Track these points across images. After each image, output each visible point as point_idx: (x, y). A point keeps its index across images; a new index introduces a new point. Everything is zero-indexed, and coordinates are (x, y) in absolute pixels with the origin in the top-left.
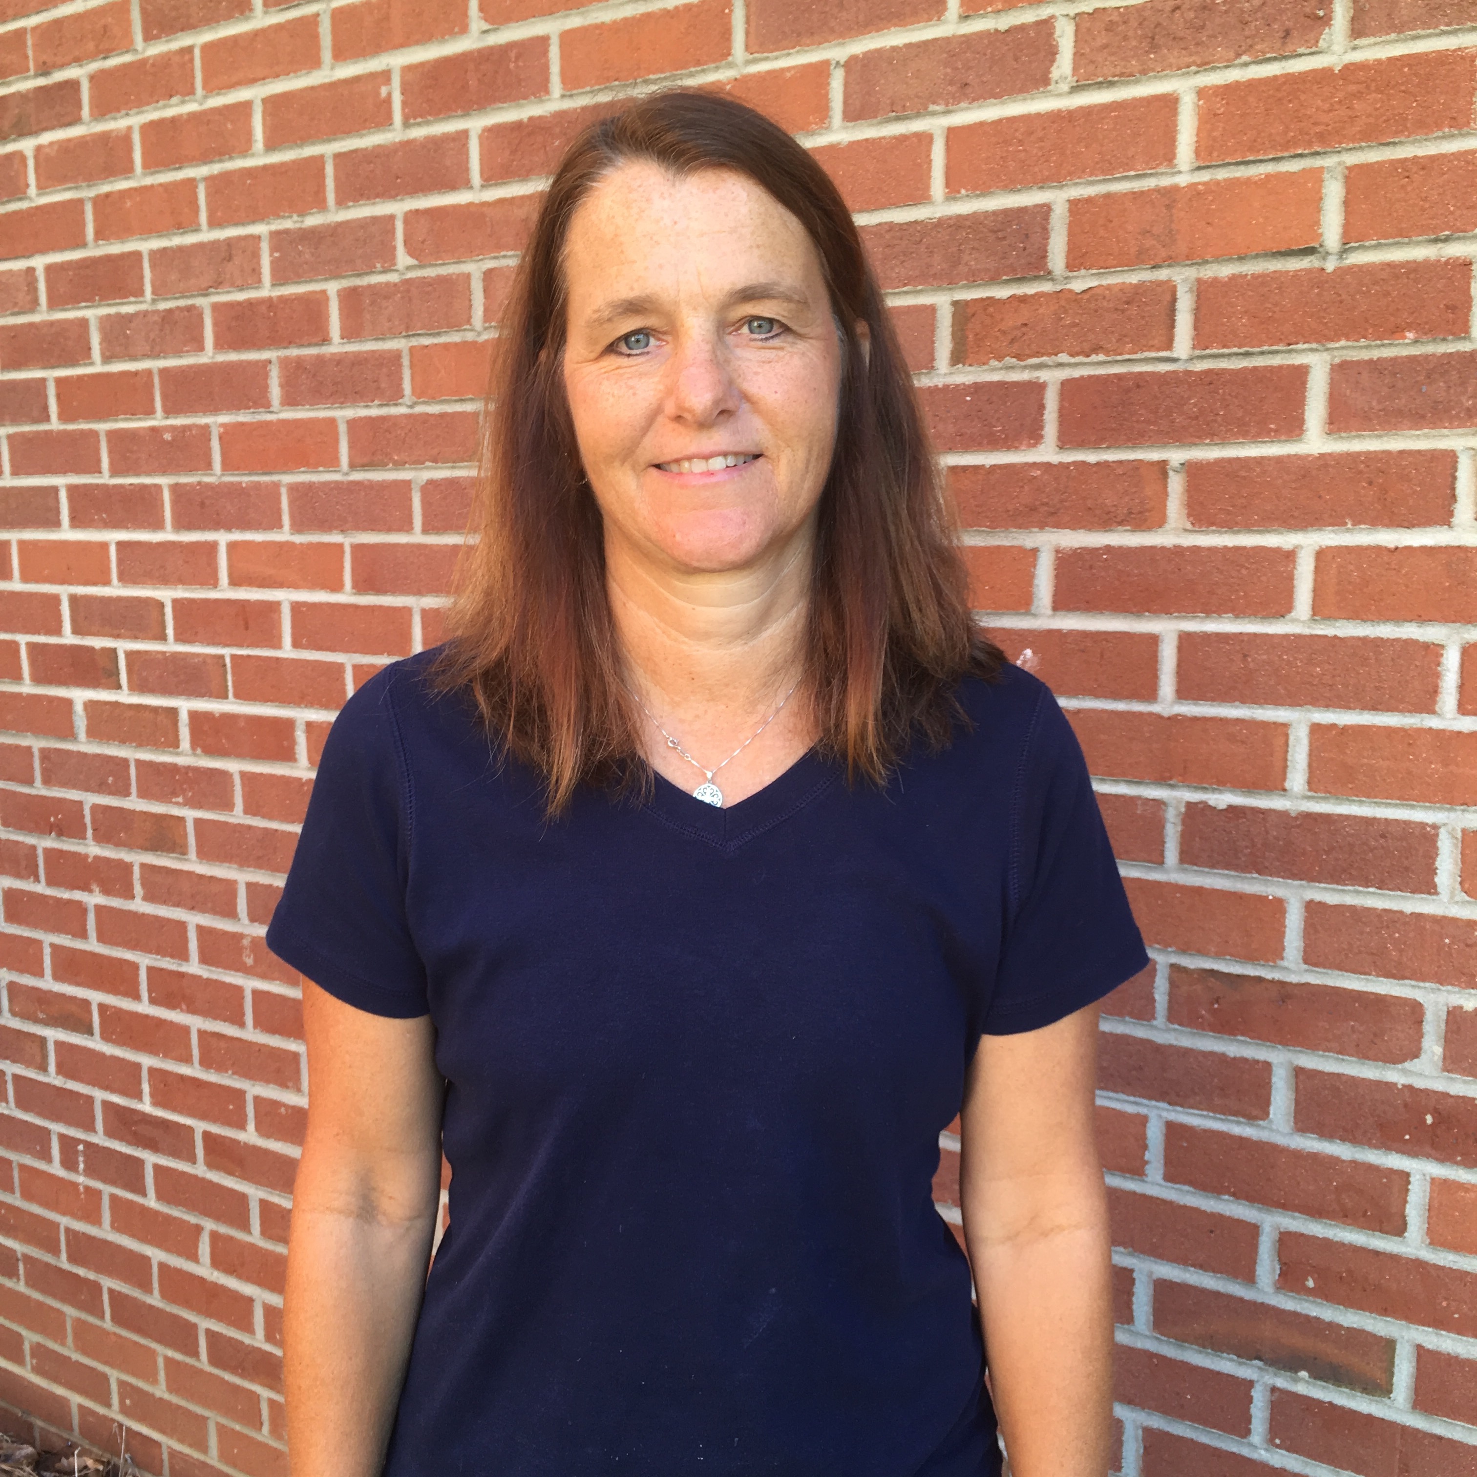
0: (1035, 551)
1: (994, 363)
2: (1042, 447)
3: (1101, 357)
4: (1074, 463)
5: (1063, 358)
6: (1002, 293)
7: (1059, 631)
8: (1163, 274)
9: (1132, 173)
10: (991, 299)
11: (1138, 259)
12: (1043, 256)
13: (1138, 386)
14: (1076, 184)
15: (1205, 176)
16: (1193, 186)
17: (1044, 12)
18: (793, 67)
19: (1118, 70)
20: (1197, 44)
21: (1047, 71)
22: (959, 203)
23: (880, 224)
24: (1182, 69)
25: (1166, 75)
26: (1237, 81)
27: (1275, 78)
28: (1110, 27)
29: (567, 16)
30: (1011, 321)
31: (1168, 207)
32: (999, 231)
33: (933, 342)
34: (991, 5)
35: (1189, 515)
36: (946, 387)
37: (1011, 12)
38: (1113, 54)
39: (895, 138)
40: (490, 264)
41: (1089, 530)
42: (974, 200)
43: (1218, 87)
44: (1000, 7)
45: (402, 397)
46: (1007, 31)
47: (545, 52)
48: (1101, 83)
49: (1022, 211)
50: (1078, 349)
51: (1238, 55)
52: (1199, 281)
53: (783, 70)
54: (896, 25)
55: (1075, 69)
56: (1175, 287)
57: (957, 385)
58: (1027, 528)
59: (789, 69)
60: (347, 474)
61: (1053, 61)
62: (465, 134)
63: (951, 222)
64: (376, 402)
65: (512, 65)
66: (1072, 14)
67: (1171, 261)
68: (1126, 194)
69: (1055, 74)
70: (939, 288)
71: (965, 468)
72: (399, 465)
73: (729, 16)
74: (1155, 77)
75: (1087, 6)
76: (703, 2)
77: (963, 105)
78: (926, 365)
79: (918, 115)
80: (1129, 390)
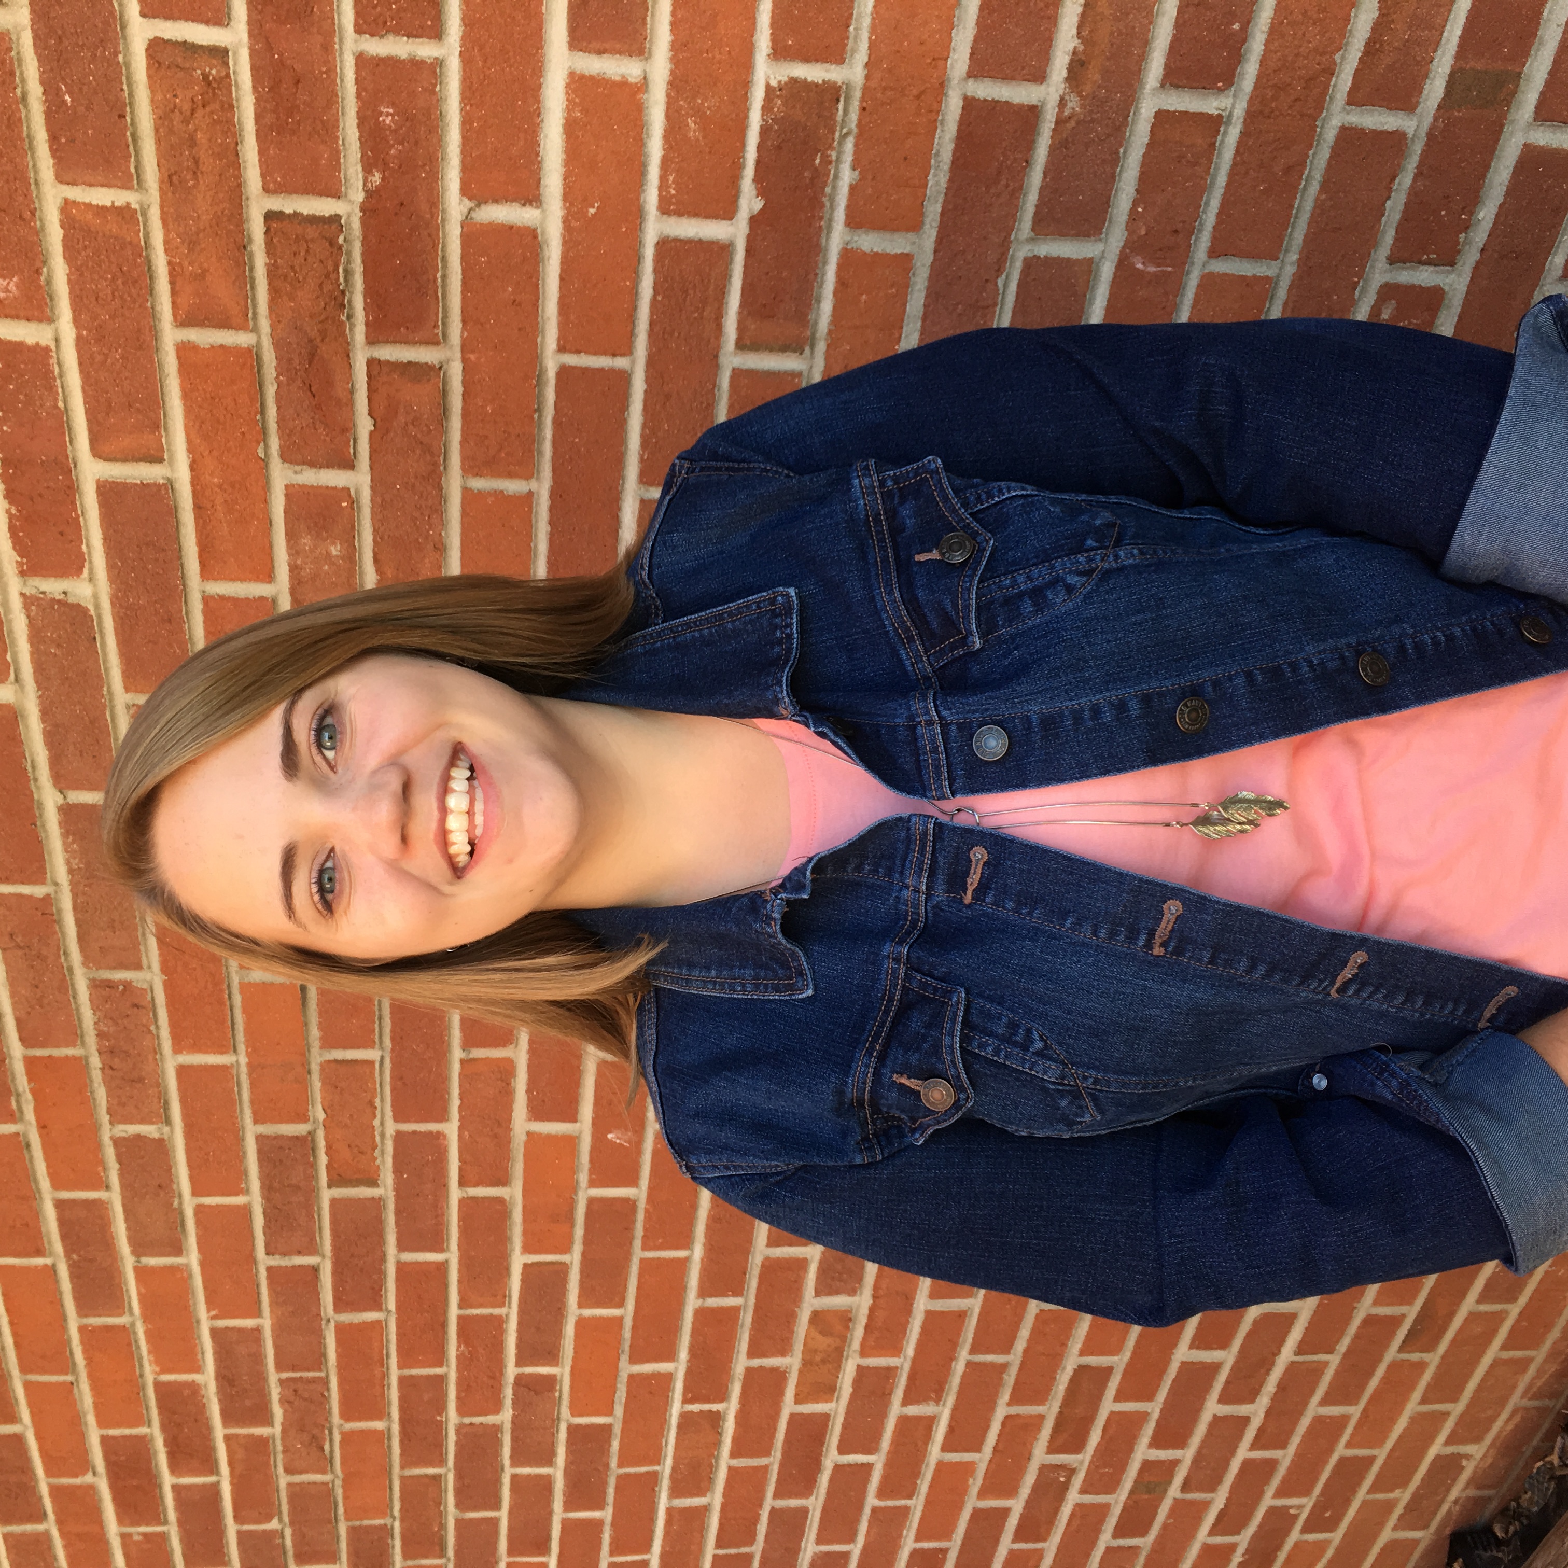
0: (529, 1134)
1: (378, 1162)
2: (446, 1132)
3: (378, 1101)
4: (460, 1112)
5: (376, 1122)
6: (323, 1160)
7: (593, 1119)
8: (315, 1068)
9: (236, 1089)
10: (327, 1167)
11: (303, 1083)
12: (297, 1138)
13: (401, 1078)
14: (242, 1118)
15: (242, 1048)
16: (248, 1055)
17: (107, 1142)
18: (138, 1288)
19: (156, 1100)
20: (139, 1055)
21: (153, 1140)
22: (251, 1187)
23: (265, 1234)
24: (158, 1064)
25: (163, 1072)
26: (170, 1033)
27: (169, 1012)
28: (122, 1105)
29: (86, 1424)
30: (346, 1154)
31: (263, 1067)
32: (275, 1164)
33: (359, 1199)
34: (98, 1174)
35: (504, 1046)
36: (395, 1190)
37: (105, 1162)
38: (143, 1103)
39: (197, 1227)
40: (280, 1470)
41: (513, 1102)
42: (250, 1178)
43: (173, 1044)
44: (101, 1168)
45: (385, 1525)
46: (120, 1164)
47: (114, 1438)
48: (165, 1109)
49: (260, 1151)
50: (370, 1115)
51: (150, 1032)
52: (321, 1048)
53: (139, 1294)
54: (110, 1229)
55: (152, 1123)
56: (325, 1061)
57: (395, 1183)
58: (510, 1139)
59: (138, 1290)
60: (449, 1560)
61: (145, 1137)
62: (175, 1487)
63: (266, 1192)
64: (390, 1541)
65: (123, 1458)
66: (110, 1127)
67: (305, 1064)
68: (252, 1093)
69: (156, 1135)
70: (318, 1197)
72: (443, 1526)
74: (163, 1078)
75: (105, 1119)
76: (82, 1342)
77: (175, 1187)
78: (378, 1203)
79: (181, 1212)
80: (405, 1084)
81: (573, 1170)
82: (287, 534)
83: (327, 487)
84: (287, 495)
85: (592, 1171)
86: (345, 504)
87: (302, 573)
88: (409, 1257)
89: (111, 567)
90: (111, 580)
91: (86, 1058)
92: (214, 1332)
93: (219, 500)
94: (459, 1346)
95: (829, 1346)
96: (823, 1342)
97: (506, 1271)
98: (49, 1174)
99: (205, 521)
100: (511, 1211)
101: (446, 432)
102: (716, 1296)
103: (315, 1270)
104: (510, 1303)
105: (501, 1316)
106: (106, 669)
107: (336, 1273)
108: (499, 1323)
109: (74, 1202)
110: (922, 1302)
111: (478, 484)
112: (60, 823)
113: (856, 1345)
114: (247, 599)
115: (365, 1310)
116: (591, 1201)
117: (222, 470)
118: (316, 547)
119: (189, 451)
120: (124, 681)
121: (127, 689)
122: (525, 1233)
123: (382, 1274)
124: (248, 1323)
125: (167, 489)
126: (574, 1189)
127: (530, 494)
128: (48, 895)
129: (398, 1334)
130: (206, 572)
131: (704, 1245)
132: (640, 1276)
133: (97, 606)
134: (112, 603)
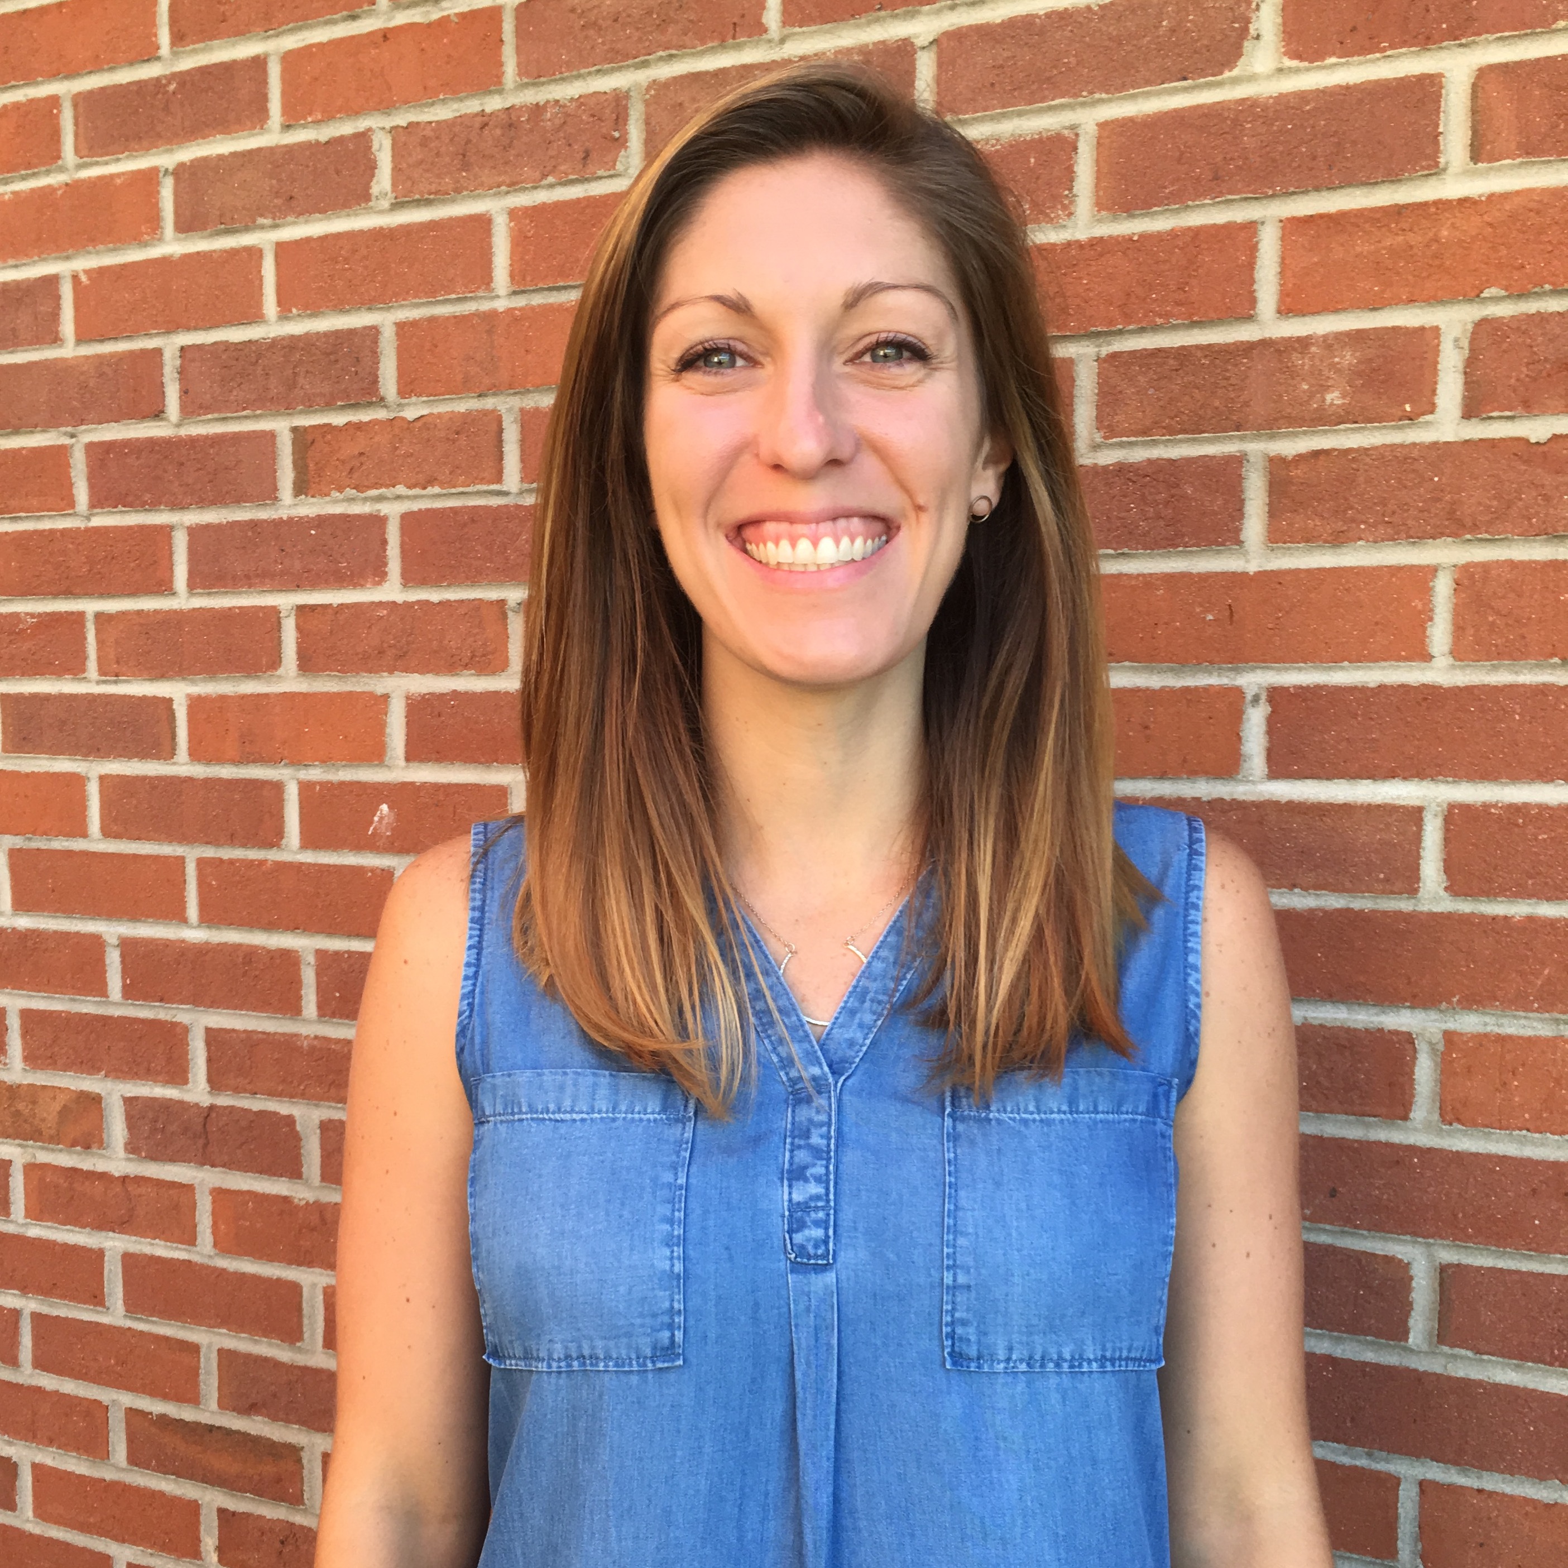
0: (386, 697)
1: (335, 494)
2: (386, 585)
3: (437, 490)
4: (418, 602)
5: (401, 489)
6: (339, 419)
7: (412, 783)
8: (489, 403)
9: (454, 296)
10: (328, 425)
11: (464, 387)
12: (375, 381)
13: (473, 521)
14: (402, 306)
15: (520, 302)
16: (510, 311)
17: (362, 124)
18: (123, 174)
19: (433, 188)
20: (506, 163)
21: (367, 187)
22: (292, 323)
23: (215, 343)
24: (494, 189)
25: (479, 196)
26: (544, 203)
27: (578, 200)
28: (424, 142)
30: (349, 450)
31: (489, 332)
32: (331, 353)
33: (275, 471)
34: (310, 114)
36: (291, 519)
37: (331, 123)
38: (427, 171)
39: (225, 251)
41: (437, 674)
42: (306, 321)
43: (527, 208)
44: (319, 117)
46: (327, 143)
48: (418, 201)
49: (352, 332)
50: (413, 481)
51: (545, 176)
52: (522, 410)
53: (112, 177)
54: (220, 133)
55: (394, 185)
56: (500, 416)
57: (301, 518)
58: (376, 672)
59: (119, 175)
61: (373, 176)
63: (285, 343)
66: (388, 126)
67: (495, 389)
68: (448, 318)
69: (375, 190)
70: (277, 414)
71: (313, 608)
73: (57, 117)
74: (469, 197)
75: (402, 119)
76: (31, 101)
77: (289, 219)
78: (270, 495)
79: (247, 228)
80: (465, 525)
81: (326, 760)
82: (1359, 332)
83: (1436, 383)
84: (1422, 329)
85: (328, 786)
86: (1408, 407)
87: (1295, 355)
88: (180, 543)
89: (1302, 96)
90: (1281, 99)
91: (500, 92)
92: (51, 282)
93: (1414, 239)
94: (32, 615)
95: (43, 1120)
96: (49, 1112)
97: (161, 675)
98: (311, 46)
99: (1378, 220)
100: (258, 677)
101: (1525, 541)
102: (123, 962)
103: (158, 414)
104: (104, 682)
105: (84, 671)
106: (1134, 97)
107: (152, 444)
108: (75, 668)
109: (264, 82)
110: (117, 1244)
111: (1443, 588)
112: (883, 42)
113: (44, 1157)
114: (1252, 281)
115: (92, 487)
116: (277, 788)
117: (1461, 241)
118: (1339, 371)
119: (1491, 197)
120: (1117, 120)
121: (1102, 126)
122: (223, 698)
123: (153, 505)
124: (67, 326)
125: (1429, 167)
126: (297, 762)
127: (1427, 657)
128: (766, 31)
129: (52, 531)
130: (1292, 227)
131: (207, 943)
132: (156, 858)
133: (1235, 81)
134: (1244, 100)
